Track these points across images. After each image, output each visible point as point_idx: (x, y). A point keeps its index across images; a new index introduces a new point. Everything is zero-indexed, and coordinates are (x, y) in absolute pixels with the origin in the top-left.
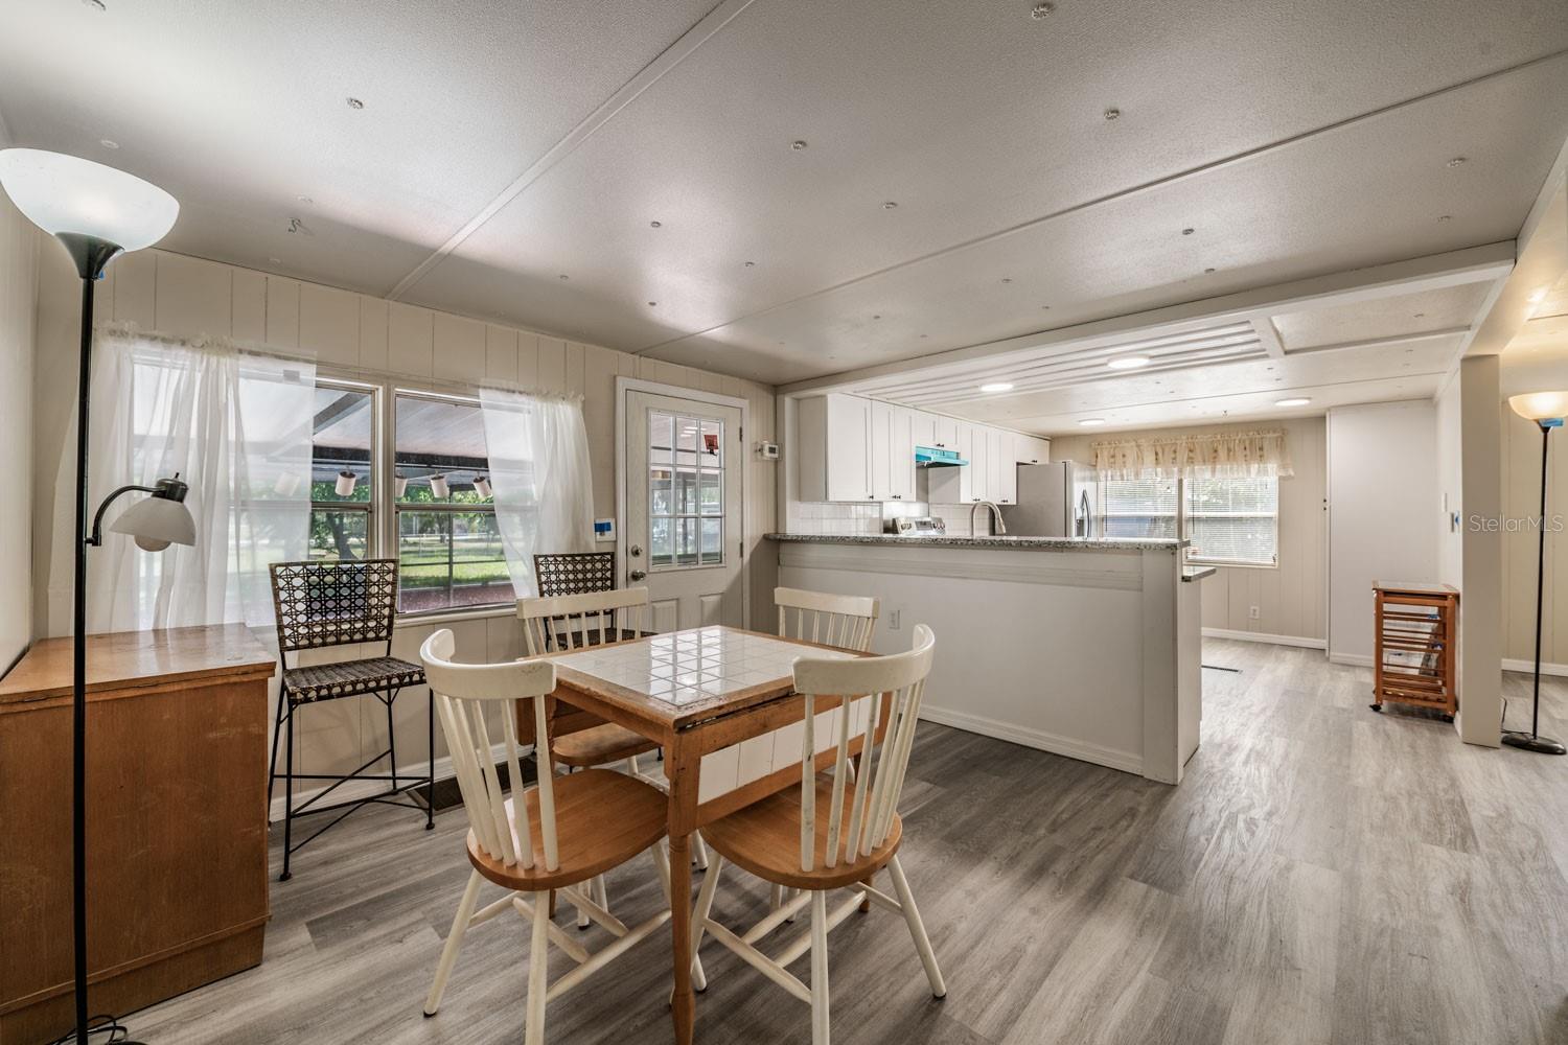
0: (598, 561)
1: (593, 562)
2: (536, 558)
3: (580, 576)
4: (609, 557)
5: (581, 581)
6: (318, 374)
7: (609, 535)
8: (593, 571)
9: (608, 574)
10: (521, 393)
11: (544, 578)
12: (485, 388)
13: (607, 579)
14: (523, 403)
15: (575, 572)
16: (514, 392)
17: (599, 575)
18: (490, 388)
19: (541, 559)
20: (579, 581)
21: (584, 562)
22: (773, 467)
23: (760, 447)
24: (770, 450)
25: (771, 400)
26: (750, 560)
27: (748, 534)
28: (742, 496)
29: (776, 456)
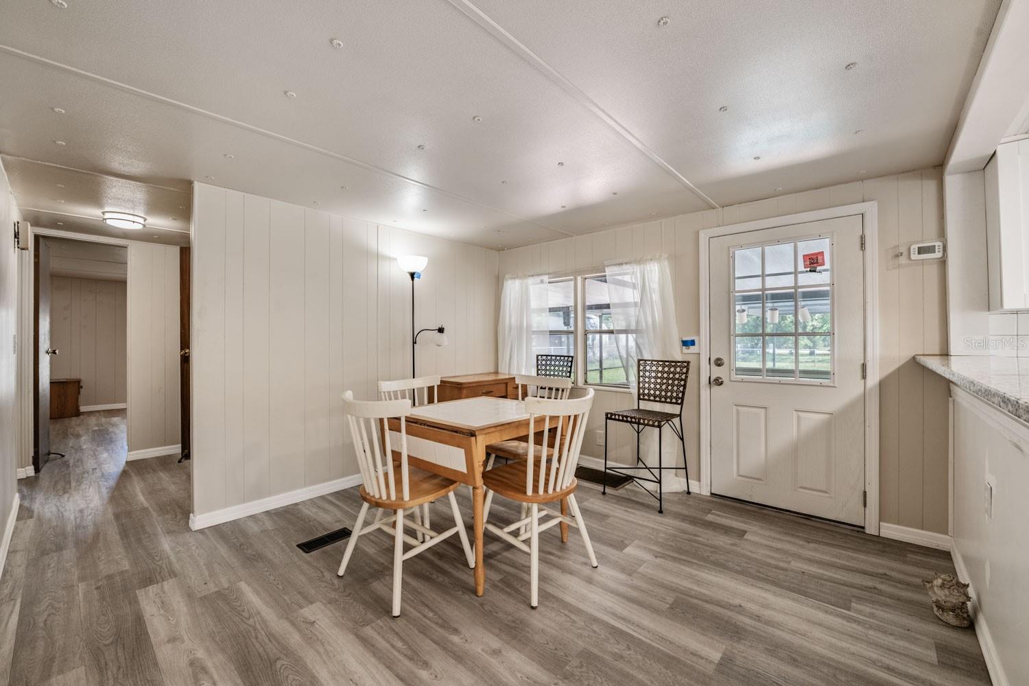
0: (679, 366)
1: (675, 367)
2: (639, 361)
3: (665, 375)
4: (686, 364)
5: (665, 378)
6: (549, 278)
7: (693, 349)
8: (674, 373)
9: (683, 377)
10: (626, 263)
11: (641, 374)
12: (607, 266)
13: (682, 380)
14: (628, 269)
15: (663, 372)
16: (622, 264)
17: (677, 376)
18: (610, 265)
19: (641, 362)
20: (664, 378)
21: (670, 367)
22: (933, 272)
23: (903, 249)
24: (921, 251)
25: (930, 186)
26: (882, 384)
27: (875, 353)
28: (865, 310)
29: (938, 255)
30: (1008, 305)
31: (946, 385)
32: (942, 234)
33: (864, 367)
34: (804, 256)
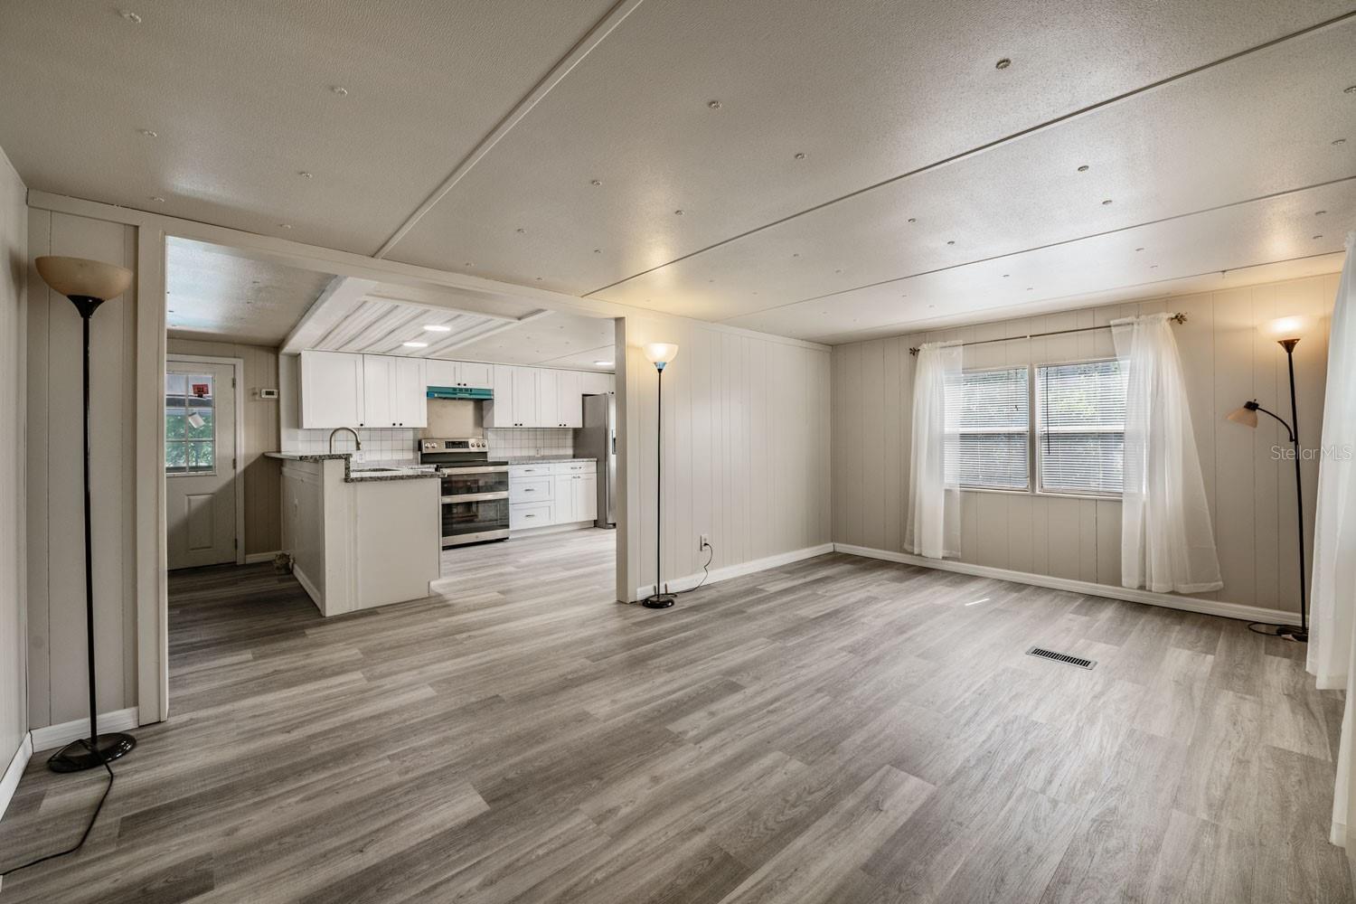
22: (273, 405)
23: (257, 391)
24: (268, 393)
25: (272, 358)
26: (246, 471)
27: (241, 451)
28: (235, 426)
29: (275, 397)
30: (305, 427)
31: (280, 462)
32: (278, 386)
33: (235, 461)
34: (194, 386)
